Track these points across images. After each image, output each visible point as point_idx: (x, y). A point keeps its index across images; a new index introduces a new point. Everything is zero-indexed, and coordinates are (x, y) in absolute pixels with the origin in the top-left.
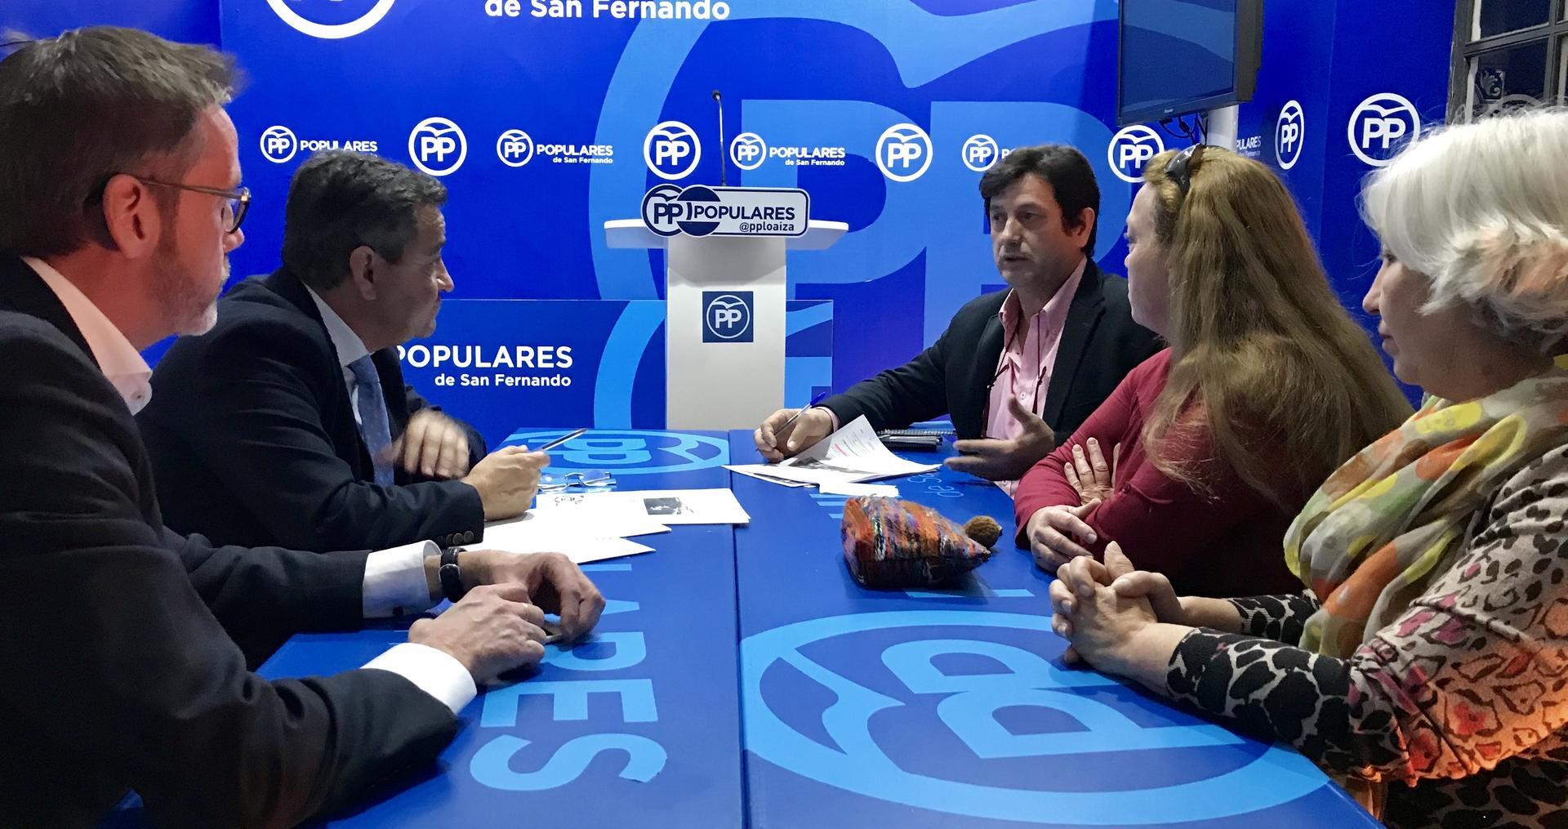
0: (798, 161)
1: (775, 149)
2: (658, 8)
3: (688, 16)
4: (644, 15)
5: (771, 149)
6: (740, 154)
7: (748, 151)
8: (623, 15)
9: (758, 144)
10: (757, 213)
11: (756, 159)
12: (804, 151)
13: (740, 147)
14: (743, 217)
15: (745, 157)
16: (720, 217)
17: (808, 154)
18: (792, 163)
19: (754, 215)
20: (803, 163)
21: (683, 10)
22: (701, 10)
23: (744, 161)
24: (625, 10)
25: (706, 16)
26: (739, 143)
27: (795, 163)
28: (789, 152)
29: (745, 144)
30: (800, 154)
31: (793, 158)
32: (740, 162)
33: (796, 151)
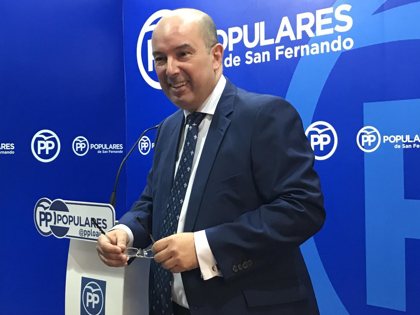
0: (403, 145)
1: (387, 137)
2: (310, 48)
3: (328, 51)
4: (302, 54)
5: (384, 137)
6: (363, 141)
7: (369, 139)
8: (291, 56)
9: (375, 134)
10: (87, 222)
11: (374, 144)
12: (408, 137)
13: (363, 137)
14: (81, 225)
15: (367, 143)
16: (69, 224)
17: (410, 140)
18: (399, 147)
19: (86, 224)
20: (407, 146)
21: (325, 47)
22: (336, 46)
23: (366, 146)
24: (292, 53)
25: (339, 48)
26: (362, 134)
27: (402, 146)
28: (396, 139)
29: (366, 134)
30: (405, 140)
31: (400, 143)
32: (363, 147)
33: (402, 138)
